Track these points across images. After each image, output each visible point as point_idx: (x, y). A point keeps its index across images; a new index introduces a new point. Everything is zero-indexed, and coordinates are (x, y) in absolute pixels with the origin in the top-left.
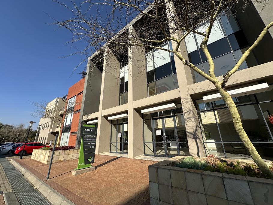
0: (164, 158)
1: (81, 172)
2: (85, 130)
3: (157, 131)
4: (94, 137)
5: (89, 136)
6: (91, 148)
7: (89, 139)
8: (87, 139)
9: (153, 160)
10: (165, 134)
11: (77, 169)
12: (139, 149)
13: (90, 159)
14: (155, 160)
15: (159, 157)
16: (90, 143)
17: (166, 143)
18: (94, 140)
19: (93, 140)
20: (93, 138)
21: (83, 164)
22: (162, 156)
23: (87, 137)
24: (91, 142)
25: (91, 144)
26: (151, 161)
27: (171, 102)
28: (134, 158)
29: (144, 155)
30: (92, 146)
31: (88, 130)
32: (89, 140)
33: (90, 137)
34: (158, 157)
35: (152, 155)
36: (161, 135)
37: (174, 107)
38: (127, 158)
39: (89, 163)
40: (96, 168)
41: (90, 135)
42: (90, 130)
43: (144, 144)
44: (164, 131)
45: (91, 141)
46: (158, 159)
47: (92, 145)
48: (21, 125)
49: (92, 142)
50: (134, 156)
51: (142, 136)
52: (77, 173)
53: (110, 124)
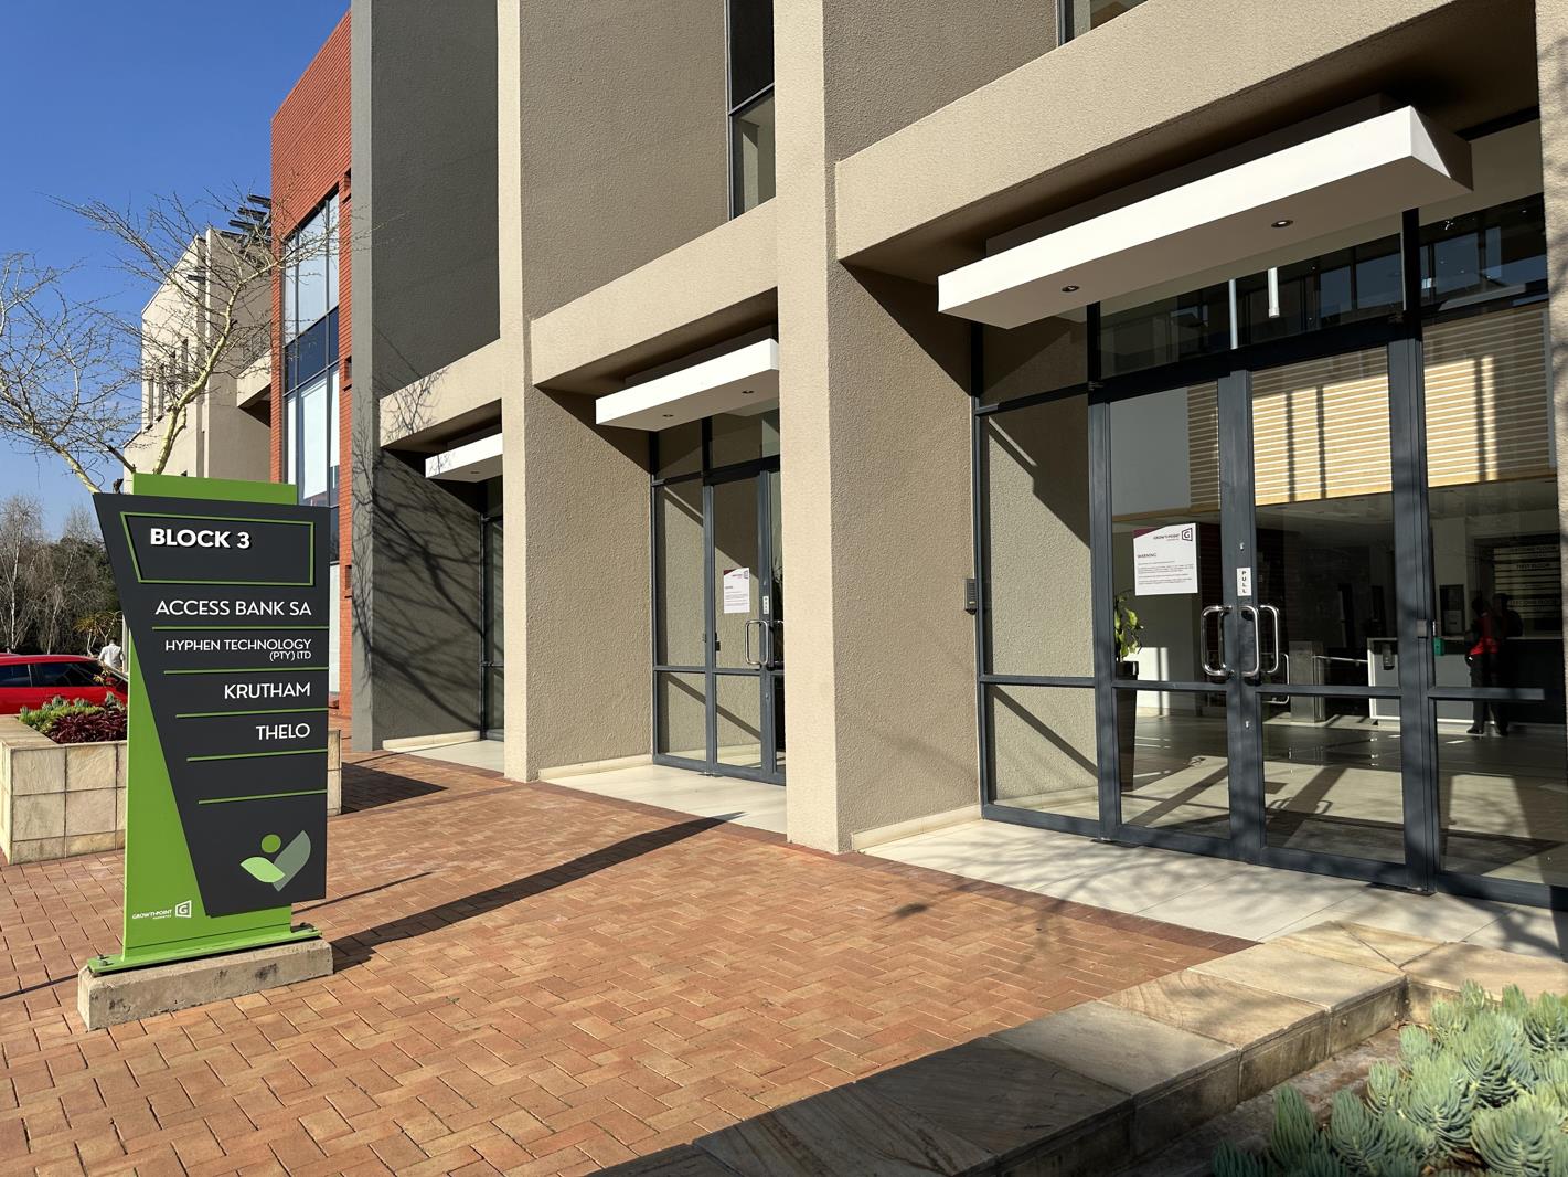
0: (1208, 864)
1: (156, 1000)
2: (157, 536)
3: (1142, 544)
4: (286, 618)
5: (220, 608)
6: (274, 743)
7: (233, 645)
8: (204, 646)
9: (1055, 892)
10: (1244, 582)
11: (122, 960)
12: (910, 746)
13: (272, 858)
14: (1080, 897)
15: (1152, 859)
16: (245, 691)
17: (1251, 692)
18: (301, 648)
19: (278, 649)
20: (281, 635)
21: (187, 909)
22: (1198, 841)
23: (199, 620)
24: (252, 680)
25: (263, 702)
26: (1019, 897)
27: (1375, 99)
28: (844, 840)
29: (976, 809)
30: (272, 722)
31: (196, 538)
32: (222, 657)
33: (232, 619)
34: (1134, 857)
35: (1073, 826)
36: (1192, 587)
37: (1409, 164)
38: (779, 838)
39: (262, 897)
40: (350, 952)
41: (232, 595)
42: (220, 539)
43: (990, 690)
44: (1238, 542)
45: (255, 667)
46: (1123, 879)
47: (275, 710)
48: (16, 504)
49: (277, 679)
50: (852, 815)
51: (963, 605)
52: (107, 1002)
53: (642, 480)
